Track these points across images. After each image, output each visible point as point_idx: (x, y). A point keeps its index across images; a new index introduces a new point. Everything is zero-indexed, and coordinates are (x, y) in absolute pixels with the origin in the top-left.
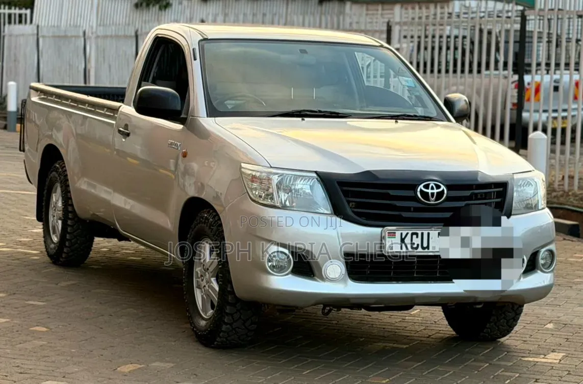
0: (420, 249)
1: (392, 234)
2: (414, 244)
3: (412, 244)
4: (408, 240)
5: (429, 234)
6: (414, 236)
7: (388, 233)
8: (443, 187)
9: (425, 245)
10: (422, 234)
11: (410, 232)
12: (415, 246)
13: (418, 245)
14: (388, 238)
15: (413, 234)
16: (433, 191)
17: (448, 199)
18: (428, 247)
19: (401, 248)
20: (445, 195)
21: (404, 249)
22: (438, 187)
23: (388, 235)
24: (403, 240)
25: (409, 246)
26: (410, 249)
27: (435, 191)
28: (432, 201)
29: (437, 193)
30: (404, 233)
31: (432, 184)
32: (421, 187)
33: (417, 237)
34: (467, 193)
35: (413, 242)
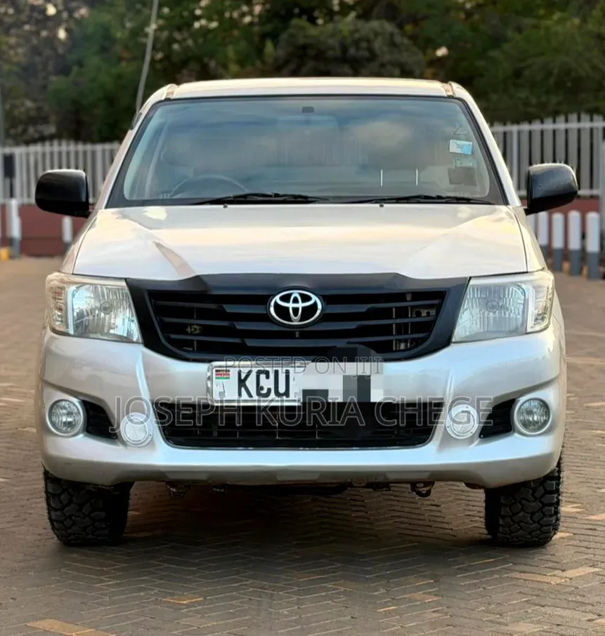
0: (273, 395)
1: (223, 373)
2: (262, 388)
3: (259, 388)
4: (251, 383)
5: (287, 373)
6: (263, 377)
7: (217, 371)
8: (314, 298)
9: (282, 389)
10: (276, 373)
11: (255, 370)
12: (265, 391)
13: (269, 390)
14: (217, 378)
15: (259, 373)
16: (296, 305)
17: (325, 317)
18: (287, 393)
19: (240, 394)
20: (318, 312)
21: (245, 396)
22: (305, 298)
23: (216, 375)
24: (242, 383)
25: (253, 391)
26: (255, 397)
27: (300, 305)
28: (296, 321)
29: (304, 309)
30: (245, 371)
31: (296, 294)
32: (277, 298)
33: (268, 377)
34: (363, 308)
35: (261, 384)
